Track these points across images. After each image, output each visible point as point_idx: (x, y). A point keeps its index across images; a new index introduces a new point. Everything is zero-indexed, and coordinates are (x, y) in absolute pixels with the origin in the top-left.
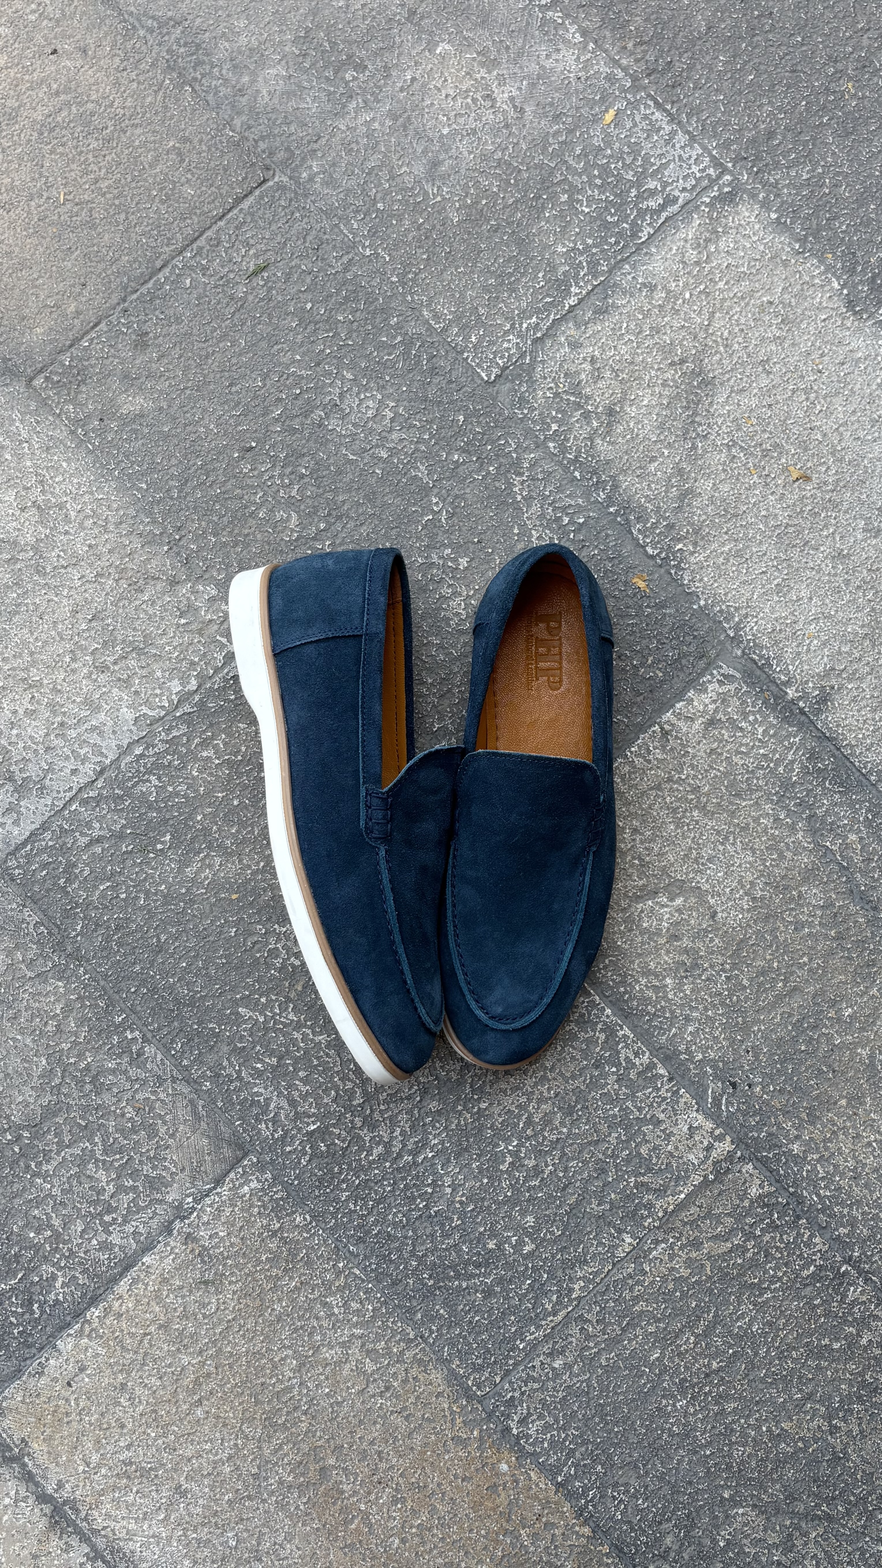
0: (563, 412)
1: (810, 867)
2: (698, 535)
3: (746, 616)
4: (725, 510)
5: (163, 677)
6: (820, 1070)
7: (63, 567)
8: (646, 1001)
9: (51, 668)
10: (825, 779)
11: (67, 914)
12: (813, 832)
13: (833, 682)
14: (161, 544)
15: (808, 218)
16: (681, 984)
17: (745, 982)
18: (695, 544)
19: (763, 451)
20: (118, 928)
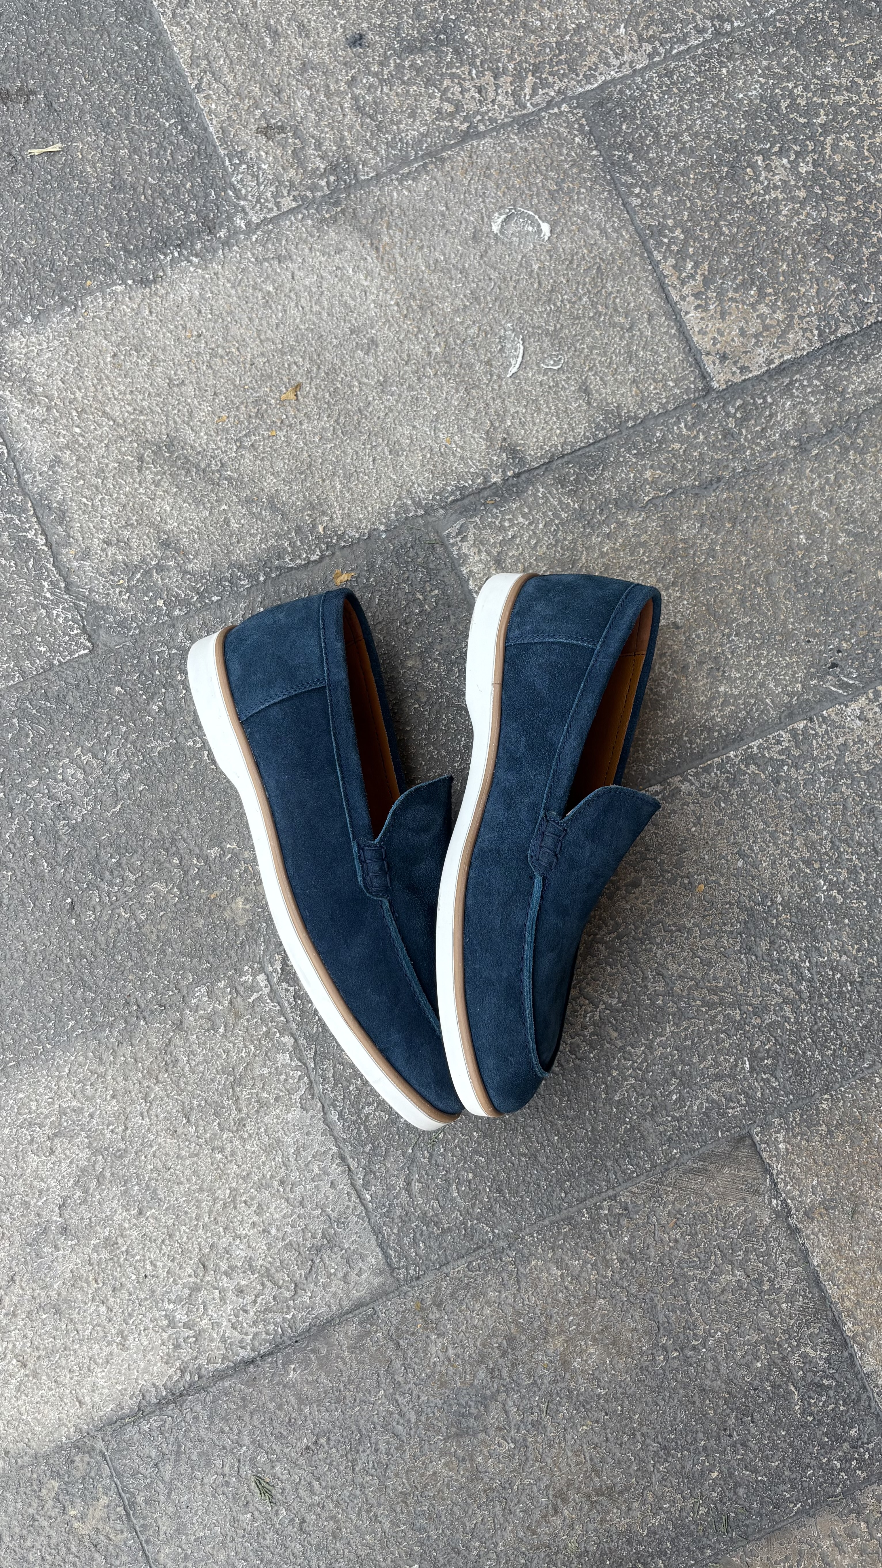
0: (149, 589)
1: (662, 523)
2: (317, 507)
3: (409, 492)
4: (301, 474)
5: (271, 1068)
6: (847, 584)
7: (124, 1131)
8: (733, 716)
9: (222, 1175)
10: (586, 479)
11: (470, 1235)
12: (630, 507)
13: (500, 437)
14: (136, 1026)
15: (43, 289)
16: (729, 678)
17: (747, 620)
18: (324, 513)
19: (256, 416)
20: (499, 1191)
